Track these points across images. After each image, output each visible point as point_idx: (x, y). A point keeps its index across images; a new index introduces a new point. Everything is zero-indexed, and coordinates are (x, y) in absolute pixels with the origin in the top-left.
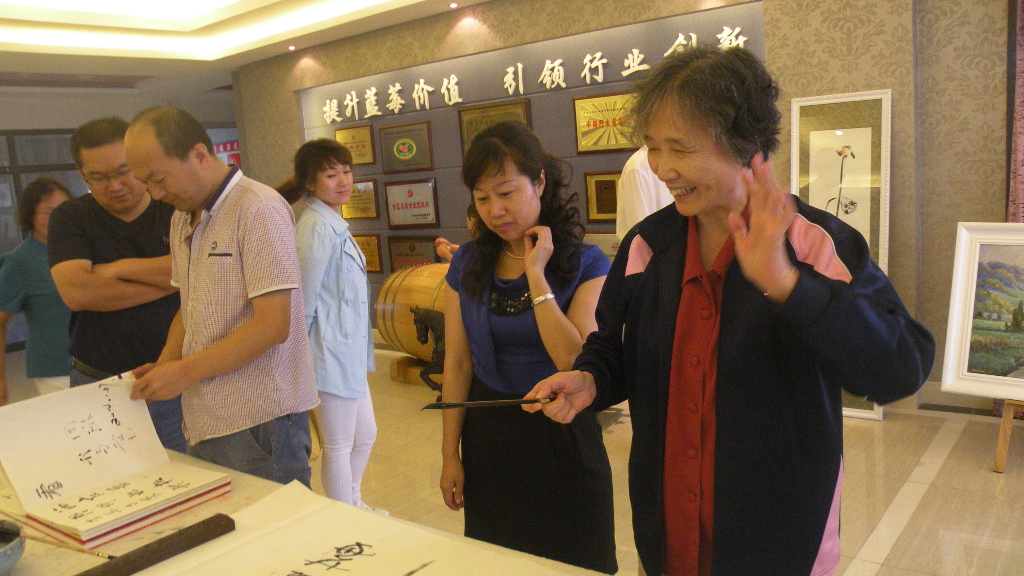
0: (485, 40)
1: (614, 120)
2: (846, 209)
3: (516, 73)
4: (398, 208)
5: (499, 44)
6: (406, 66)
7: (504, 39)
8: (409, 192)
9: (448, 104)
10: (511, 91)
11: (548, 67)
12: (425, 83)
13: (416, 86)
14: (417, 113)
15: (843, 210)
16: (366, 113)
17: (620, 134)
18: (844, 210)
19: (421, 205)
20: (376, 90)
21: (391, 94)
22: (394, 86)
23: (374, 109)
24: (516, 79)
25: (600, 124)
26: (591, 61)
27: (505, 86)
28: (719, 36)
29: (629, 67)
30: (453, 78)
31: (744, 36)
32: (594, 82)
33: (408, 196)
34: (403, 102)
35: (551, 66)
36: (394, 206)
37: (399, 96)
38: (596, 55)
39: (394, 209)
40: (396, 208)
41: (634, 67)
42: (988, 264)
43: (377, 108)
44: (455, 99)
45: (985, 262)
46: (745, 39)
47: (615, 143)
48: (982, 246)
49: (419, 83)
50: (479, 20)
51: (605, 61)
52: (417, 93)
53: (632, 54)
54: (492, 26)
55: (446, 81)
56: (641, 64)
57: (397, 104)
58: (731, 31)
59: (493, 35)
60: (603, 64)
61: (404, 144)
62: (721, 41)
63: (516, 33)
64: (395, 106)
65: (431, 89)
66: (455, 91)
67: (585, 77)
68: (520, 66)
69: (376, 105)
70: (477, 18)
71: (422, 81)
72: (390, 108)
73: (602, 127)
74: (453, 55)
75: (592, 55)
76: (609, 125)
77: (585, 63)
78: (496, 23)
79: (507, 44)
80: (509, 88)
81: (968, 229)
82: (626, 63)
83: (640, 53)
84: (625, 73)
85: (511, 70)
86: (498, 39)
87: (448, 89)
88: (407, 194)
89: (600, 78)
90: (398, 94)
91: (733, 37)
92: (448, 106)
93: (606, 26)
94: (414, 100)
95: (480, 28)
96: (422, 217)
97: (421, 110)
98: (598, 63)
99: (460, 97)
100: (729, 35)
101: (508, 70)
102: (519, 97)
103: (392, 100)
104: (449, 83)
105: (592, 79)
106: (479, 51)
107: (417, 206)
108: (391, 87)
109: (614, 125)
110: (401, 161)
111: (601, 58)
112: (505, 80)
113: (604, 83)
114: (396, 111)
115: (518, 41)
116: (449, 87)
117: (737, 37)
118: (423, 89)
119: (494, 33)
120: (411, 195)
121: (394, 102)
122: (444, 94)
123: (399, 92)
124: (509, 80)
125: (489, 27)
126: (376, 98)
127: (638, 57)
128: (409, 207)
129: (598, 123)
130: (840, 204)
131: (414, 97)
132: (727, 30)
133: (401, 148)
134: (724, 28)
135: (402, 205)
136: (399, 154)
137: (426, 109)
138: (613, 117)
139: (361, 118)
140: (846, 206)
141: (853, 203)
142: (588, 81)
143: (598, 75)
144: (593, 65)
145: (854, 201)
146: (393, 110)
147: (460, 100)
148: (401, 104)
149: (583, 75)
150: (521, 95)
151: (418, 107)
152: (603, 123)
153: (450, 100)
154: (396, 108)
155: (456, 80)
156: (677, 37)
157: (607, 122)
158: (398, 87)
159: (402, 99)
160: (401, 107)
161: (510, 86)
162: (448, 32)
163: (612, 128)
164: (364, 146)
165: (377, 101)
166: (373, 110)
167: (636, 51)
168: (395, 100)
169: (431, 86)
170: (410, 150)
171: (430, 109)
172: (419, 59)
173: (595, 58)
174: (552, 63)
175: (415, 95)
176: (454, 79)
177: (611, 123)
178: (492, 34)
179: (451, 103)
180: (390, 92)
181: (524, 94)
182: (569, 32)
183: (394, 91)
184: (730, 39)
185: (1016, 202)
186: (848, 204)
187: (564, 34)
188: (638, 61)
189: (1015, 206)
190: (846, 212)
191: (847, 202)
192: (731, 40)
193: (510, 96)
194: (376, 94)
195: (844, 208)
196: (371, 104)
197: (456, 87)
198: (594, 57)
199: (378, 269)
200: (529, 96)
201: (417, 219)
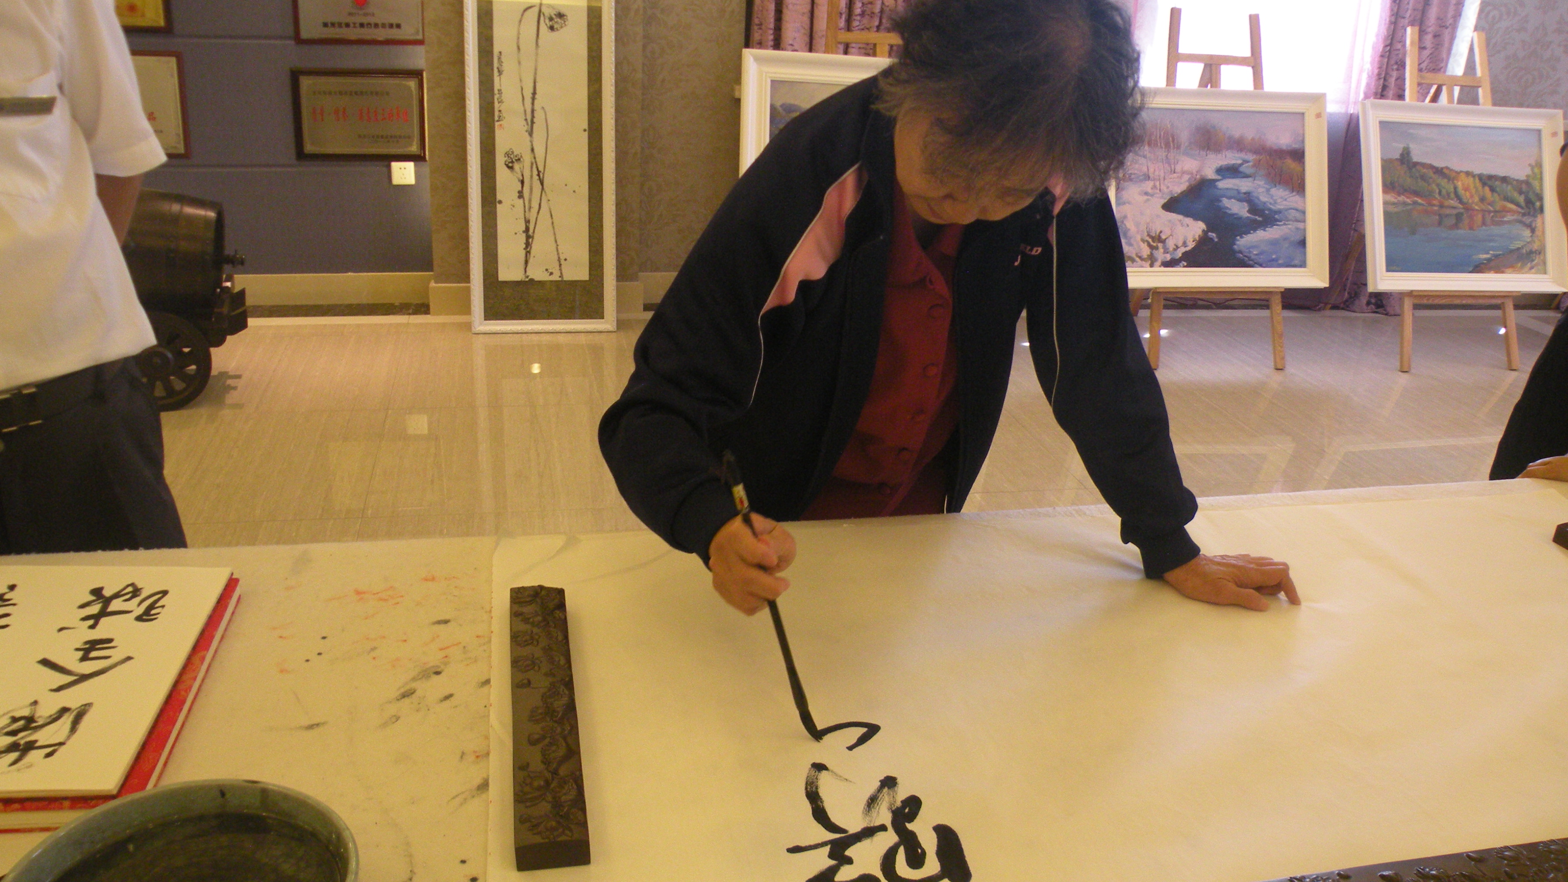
2: (551, 23)
15: (546, 24)
18: (548, 25)
42: (782, 106)
45: (778, 104)
48: (774, 82)
81: (757, 59)
130: (542, 15)
140: (551, 19)
141: (560, 15)
145: (563, 11)
185: (763, 27)
186: (554, 16)
189: (760, 31)
190: (552, 28)
191: (553, 13)
195: (547, 21)
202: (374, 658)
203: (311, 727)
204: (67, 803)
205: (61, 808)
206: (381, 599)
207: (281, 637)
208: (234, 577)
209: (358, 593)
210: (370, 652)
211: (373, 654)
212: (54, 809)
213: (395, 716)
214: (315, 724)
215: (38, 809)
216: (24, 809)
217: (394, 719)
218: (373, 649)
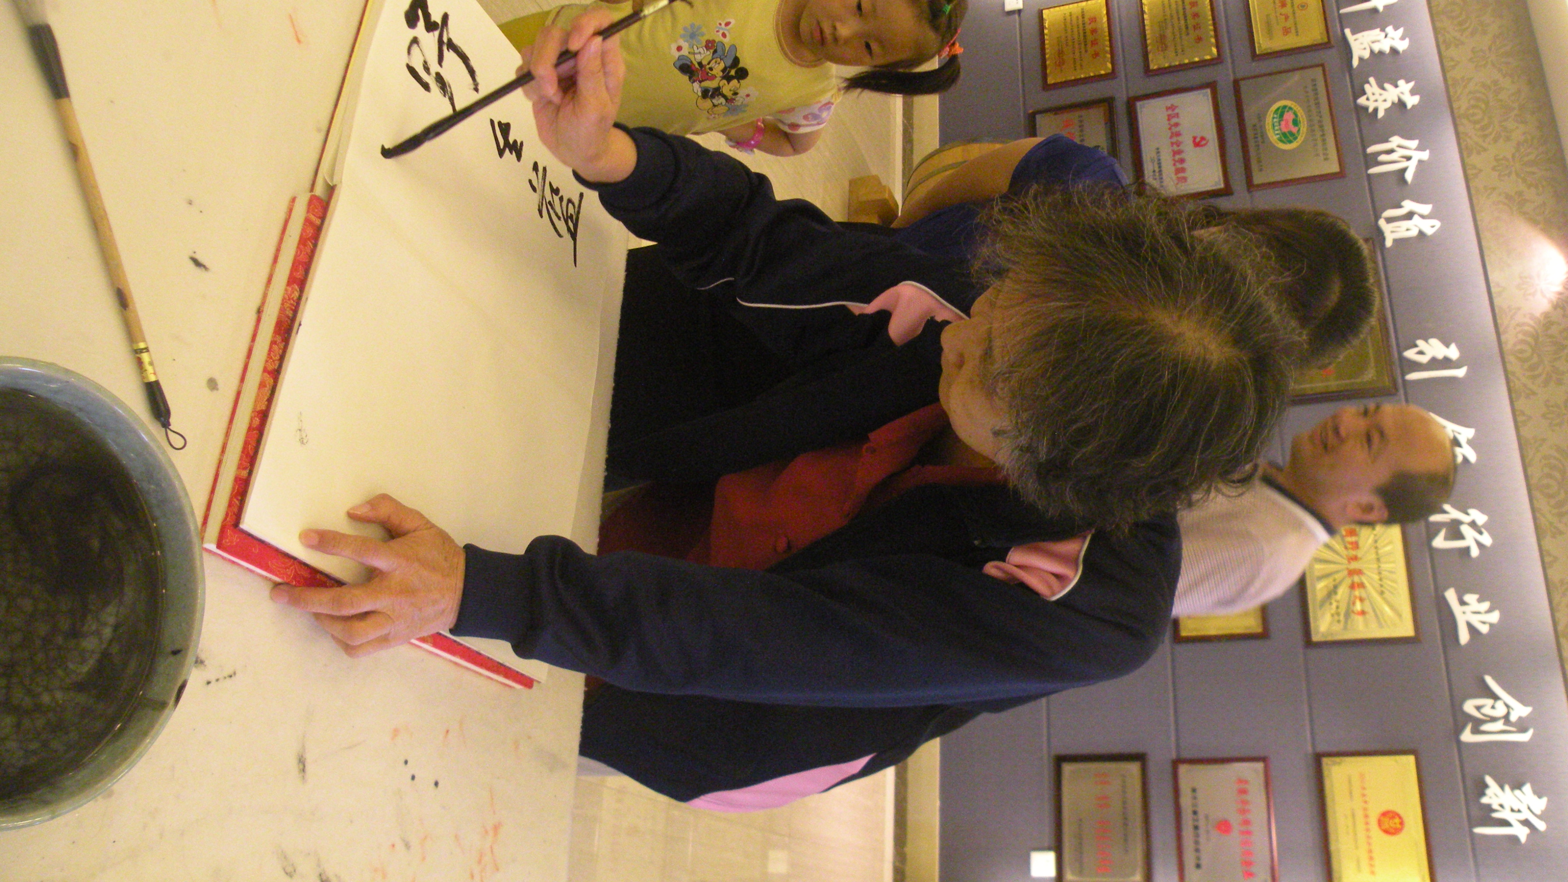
0: (1519, 309)
1: (1359, 572)
3: (1446, 363)
4: (1170, 118)
5: (1510, 339)
6: (1461, 129)
7: (1522, 351)
8: (1203, 139)
9: (1380, 217)
10: (1410, 354)
11: (1459, 433)
12: (1420, 162)
13: (1414, 143)
14: (1360, 147)
16: (1354, 33)
17: (1334, 583)
19: (1179, 166)
20: (1403, 51)
21: (1396, 86)
22: (1413, 92)
23: (1365, 49)
24: (1435, 363)
25: (1352, 543)
26: (1473, 524)
27: (1420, 342)
28: (1527, 788)
29: (1463, 603)
30: (1433, 227)
31: (1528, 836)
32: (1433, 531)
33: (1195, 138)
34: (1381, 114)
35: (1463, 440)
36: (1172, 108)
37: (1393, 103)
38: (1486, 534)
39: (1168, 109)
40: (1170, 112)
41: (1464, 613)
43: (1366, 55)
44: (1392, 232)
46: (1523, 839)
47: (1317, 574)
49: (1420, 148)
50: (1560, 294)
51: (1475, 552)
52: (1400, 146)
53: (1489, 611)
54: (1547, 322)
55: (1426, 209)
56: (1471, 628)
57: (1376, 101)
58: (1538, 812)
59: (1529, 325)
60: (1467, 550)
61: (1296, 122)
62: (1517, 792)
63: (1534, 378)
64: (1372, 98)
65: (1409, 176)
66: (1407, 230)
67: (1445, 512)
68: (1461, 373)
69: (1372, 52)
70: (1564, 287)
71: (1425, 155)
72: (1367, 87)
73: (1346, 548)
74: (1486, 235)
75: (1485, 526)
76: (1349, 562)
77: (1471, 511)
78: (1554, 330)
79: (1510, 358)
80: (1416, 350)
82: (1471, 598)
83: (1492, 625)
84: (1451, 595)
85: (1453, 352)
86: (1521, 336)
87: (1410, 216)
88: (1199, 135)
89: (1440, 542)
90: (1396, 100)
91: (1526, 815)
92: (1377, 217)
93: (1550, 572)
94: (1386, 141)
95: (1544, 296)
96: (1157, 169)
97: (1365, 155)
98: (1470, 538)
99: (1396, 241)
100: (1529, 808)
101: (1453, 346)
102: (1399, 371)
103: (1383, 89)
104: (1423, 217)
105: (1439, 526)
106: (1494, 295)
107: (1177, 157)
108: (1412, 84)
109: (1351, 573)
110: (1261, 117)
111: (1480, 545)
112: (1434, 342)
113: (1431, 549)
114: (1362, 101)
115: (1517, 382)
116: (1416, 217)
117: (1526, 823)
118: (1408, 158)
119: (1533, 327)
120: (1197, 144)
121: (1381, 95)
122: (1401, 207)
123: (1401, 104)
124: (1433, 348)
125: (1546, 315)
126: (1387, 50)
127: (1484, 623)
128: (1175, 139)
129: (1353, 539)
131: (1390, 139)
132: (1539, 805)
133: (1289, 116)
134: (1545, 800)
135: (1177, 125)
136: (1276, 112)
137: (1367, 168)
138: (1365, 571)
139: (1344, 21)
142: (1435, 518)
143: (1446, 538)
144: (1465, 529)
146: (1364, 93)
147: (1389, 243)
148: (1376, 110)
149: (1447, 507)
150: (1403, 375)
151: (1372, 149)
152: (1353, 549)
153: (1389, 220)
154: (1368, 99)
155: (1429, 232)
156: (1524, 702)
157: (1355, 558)
158: (1412, 101)
159: (1386, 110)
160: (1371, 110)
161: (1421, 353)
162: (1533, 221)
163: (1344, 567)
164: (1286, 31)
165: (1381, 53)
166: (1363, 47)
167: (1495, 617)
168: (1383, 98)
169: (1416, 175)
170: (1288, 137)
171: (1369, 176)
172: (1475, 160)
173: (1481, 533)
174: (1470, 442)
175: (1395, 141)
176: (1430, 227)
177: (1354, 565)
178: (1532, 323)
179: (1382, 223)
180: (1401, 83)
181: (1404, 381)
182: (1537, 494)
183: (1402, 93)
184: (1521, 809)
187: (1533, 481)
188: (1475, 621)
192: (1519, 811)
193: (1400, 353)
194: (1394, 51)
196: (1373, 42)
197: (1414, 233)
198: (1483, 530)
199: (1051, 80)
200: (1401, 392)
201: (1152, 161)
202: (393, 846)
203: (302, 762)
204: (244, 473)
205: (240, 467)
206: (481, 855)
207: (448, 731)
208: (535, 684)
209: (496, 828)
210: (404, 840)
211: (400, 846)
212: (241, 459)
213: (295, 871)
214: (304, 766)
215: (246, 443)
216: (250, 429)
217: (289, 869)
218: (407, 846)
